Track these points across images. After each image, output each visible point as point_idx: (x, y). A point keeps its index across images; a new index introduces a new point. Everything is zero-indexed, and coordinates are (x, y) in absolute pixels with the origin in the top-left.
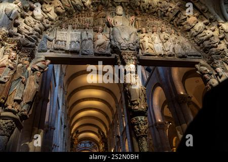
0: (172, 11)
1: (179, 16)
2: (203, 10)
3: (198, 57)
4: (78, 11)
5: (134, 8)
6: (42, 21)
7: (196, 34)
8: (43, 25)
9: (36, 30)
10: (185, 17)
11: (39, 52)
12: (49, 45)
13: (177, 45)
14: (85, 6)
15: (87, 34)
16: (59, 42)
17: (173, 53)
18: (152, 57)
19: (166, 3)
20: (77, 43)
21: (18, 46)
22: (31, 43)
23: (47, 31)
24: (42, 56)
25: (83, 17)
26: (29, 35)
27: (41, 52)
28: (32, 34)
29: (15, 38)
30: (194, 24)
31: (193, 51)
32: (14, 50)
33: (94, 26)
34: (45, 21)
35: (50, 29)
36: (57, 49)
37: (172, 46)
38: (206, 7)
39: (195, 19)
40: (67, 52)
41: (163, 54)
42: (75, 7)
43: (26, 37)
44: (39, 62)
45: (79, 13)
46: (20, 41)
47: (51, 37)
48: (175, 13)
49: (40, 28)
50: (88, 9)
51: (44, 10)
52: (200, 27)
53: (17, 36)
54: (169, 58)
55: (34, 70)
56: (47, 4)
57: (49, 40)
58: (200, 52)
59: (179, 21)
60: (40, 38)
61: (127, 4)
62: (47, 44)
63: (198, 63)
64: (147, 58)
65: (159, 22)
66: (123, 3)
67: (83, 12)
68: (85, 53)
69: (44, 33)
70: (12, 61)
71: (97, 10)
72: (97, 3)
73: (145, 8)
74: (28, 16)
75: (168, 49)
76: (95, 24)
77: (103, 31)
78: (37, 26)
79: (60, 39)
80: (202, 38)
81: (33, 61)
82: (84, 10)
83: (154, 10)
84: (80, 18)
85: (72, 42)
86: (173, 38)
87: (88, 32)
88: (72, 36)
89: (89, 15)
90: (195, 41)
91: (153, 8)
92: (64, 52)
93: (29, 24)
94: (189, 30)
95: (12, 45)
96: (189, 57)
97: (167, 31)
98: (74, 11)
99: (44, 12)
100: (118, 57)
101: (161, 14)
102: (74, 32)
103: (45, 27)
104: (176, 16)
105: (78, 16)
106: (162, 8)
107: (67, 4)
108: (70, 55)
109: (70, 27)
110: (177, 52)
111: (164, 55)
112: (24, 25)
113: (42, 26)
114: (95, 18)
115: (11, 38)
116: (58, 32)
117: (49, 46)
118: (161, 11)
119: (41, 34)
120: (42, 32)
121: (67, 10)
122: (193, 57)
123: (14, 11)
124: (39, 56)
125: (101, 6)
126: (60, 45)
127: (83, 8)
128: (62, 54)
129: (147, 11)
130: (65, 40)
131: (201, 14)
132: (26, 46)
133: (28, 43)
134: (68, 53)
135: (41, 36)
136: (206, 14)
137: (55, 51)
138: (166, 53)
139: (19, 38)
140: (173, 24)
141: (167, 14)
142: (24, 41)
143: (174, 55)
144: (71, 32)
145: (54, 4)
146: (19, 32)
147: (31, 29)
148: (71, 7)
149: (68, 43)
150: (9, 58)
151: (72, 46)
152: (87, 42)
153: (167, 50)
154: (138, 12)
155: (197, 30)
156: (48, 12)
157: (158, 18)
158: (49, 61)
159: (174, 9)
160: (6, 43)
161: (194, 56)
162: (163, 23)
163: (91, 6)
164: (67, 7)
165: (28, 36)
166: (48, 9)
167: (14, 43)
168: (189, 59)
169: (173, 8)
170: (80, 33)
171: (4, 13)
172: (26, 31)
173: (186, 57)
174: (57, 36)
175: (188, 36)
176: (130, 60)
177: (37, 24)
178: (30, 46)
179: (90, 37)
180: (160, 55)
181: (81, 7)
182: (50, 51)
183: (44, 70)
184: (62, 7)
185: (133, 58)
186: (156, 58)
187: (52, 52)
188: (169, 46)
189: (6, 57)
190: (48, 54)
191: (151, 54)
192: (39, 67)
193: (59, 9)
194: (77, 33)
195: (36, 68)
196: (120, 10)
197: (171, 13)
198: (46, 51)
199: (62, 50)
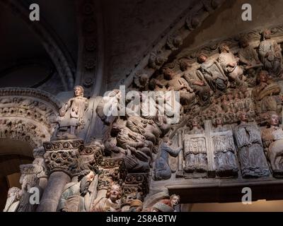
4: (218, 92)
6: (156, 119)
8: (159, 127)
9: (147, 138)
11: (156, 179)
12: (172, 164)
14: (231, 80)
15: (247, 132)
20: (229, 153)
21: (121, 171)
22: (141, 163)
24: (163, 188)
25: (232, 101)
26: (137, 147)
27: (160, 180)
28: (141, 146)
29: (114, 158)
32: (114, 179)
33: (257, 114)
35: (171, 133)
36: (190, 171)
40: (211, 174)
42: (212, 84)
43: (133, 152)
44: (158, 200)
45: (220, 95)
46: (123, 161)
47: (175, 148)
49: (154, 133)
50: (238, 84)
53: (118, 152)
56: (161, 87)
57: (171, 154)
60: (154, 151)
62: (170, 162)
67: (229, 90)
68: (252, 173)
69: (161, 141)
70: (114, 201)
71: (258, 83)
72: (255, 68)
76: (259, 110)
77: (280, 123)
78: (148, 131)
79: (194, 150)
81: (148, 199)
82: (230, 87)
84: (225, 102)
85: (217, 153)
87: (248, 129)
88: (215, 140)
89: (242, 95)
92: (204, 175)
93: (134, 128)
95: (112, 171)
98: (211, 92)
102: (218, 134)
103: (162, 130)
105: (219, 100)
107: (197, 81)
108: (217, 182)
109: (208, 123)
112: (128, 131)
113: (157, 129)
114: (256, 98)
115: (109, 158)
116: (187, 137)
117: (174, 167)
120: (157, 141)
121: (197, 93)
124: (156, 189)
125: (264, 73)
126: (194, 162)
127: (229, 84)
128: (201, 180)
130: (204, 150)
132: (134, 170)
133: (137, 165)
134: (214, 177)
135: (156, 147)
137: (186, 175)
139: (121, 156)
142: (130, 161)
144: (212, 134)
145: (173, 85)
146: (120, 144)
147: (139, 136)
148: (204, 85)
149: (211, 157)
150: (108, 197)
151: (220, 161)
152: (251, 150)
158: (176, 198)
160: (100, 168)
163: (244, 77)
164: (198, 87)
165: (136, 151)
167: (113, 166)
170: (230, 133)
171: (95, 114)
172: (132, 142)
174: (187, 144)
177: (148, 126)
178: (141, 170)
179: (255, 138)
181: (225, 82)
182: (177, 177)
184: (189, 88)
187: (181, 177)
189: (103, 193)
190: (175, 183)
193: (184, 93)
194: (224, 133)
198: (169, 177)
199: (201, 171)
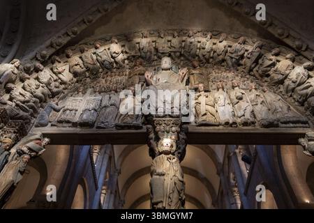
0: (249, 56)
1: (260, 61)
2: (300, 48)
3: (301, 125)
5: (190, 58)
6: (48, 84)
7: (293, 85)
8: (50, 90)
9: (35, 96)
10: (271, 62)
11: (36, 126)
13: (259, 106)
14: (116, 62)
15: (110, 98)
16: (68, 112)
17: (252, 119)
18: (211, 128)
19: (238, 45)
20: (92, 111)
22: (22, 113)
23: (55, 99)
24: (38, 132)
25: (113, 77)
26: (24, 102)
27: (38, 127)
28: (28, 102)
30: (288, 72)
31: (290, 114)
34: (53, 84)
35: (61, 95)
36: (61, 122)
37: (250, 109)
38: (303, 42)
39: (289, 62)
40: (75, 125)
41: (231, 122)
42: (102, 63)
43: (17, 105)
44: (31, 141)
45: (107, 73)
47: (59, 106)
48: (254, 58)
49: (43, 93)
51: (55, 70)
52: (298, 75)
53: (5, 104)
54: (245, 128)
55: (20, 153)
56: (60, 62)
57: (55, 110)
58: (306, 116)
59: (263, 68)
60: (42, 107)
61: (178, 54)
62: (51, 115)
63: (303, 135)
64: (203, 129)
65: (230, 75)
66: (172, 54)
67: (114, 70)
68: (102, 126)
71: (135, 66)
72: (134, 56)
73: (207, 56)
74: (29, 79)
75: (243, 113)
79: (70, 108)
80: (305, 91)
81: (24, 140)
83: (221, 58)
84: (109, 78)
85: (85, 111)
86: (253, 96)
87: (111, 96)
88: (88, 102)
89: (121, 74)
90: (294, 99)
91: (218, 55)
92: (70, 125)
93: (28, 89)
94: (281, 82)
96: (284, 125)
97: (244, 87)
98: (101, 70)
99: (54, 73)
100: (150, 130)
101: (231, 62)
102: (92, 98)
104: (256, 62)
105: (105, 76)
106: (232, 53)
107: (89, 61)
108: (78, 130)
109: (90, 90)
110: (259, 117)
111: (235, 123)
113: (47, 91)
114: (129, 76)
116: (70, 99)
117: (52, 119)
118: (232, 58)
119: (45, 102)
121: (88, 70)
122: (291, 125)
123: (6, 73)
124: (34, 133)
125: (140, 60)
126: (68, 116)
128: (68, 129)
129: (211, 60)
130: (77, 108)
131: (299, 54)
132: (15, 118)
133: (18, 114)
134: (76, 127)
135: (44, 104)
136: (306, 54)
137: (58, 124)
138: (239, 120)
139: (7, 107)
140: (254, 76)
141: (242, 62)
142: (12, 111)
143: (253, 123)
144: (88, 98)
145: (70, 62)
146: (10, 99)
149: (79, 113)
151: (84, 116)
152: (108, 110)
153: (240, 115)
154: (196, 64)
155: (294, 79)
156: (60, 73)
157: (228, 69)
158: (47, 140)
159: (251, 53)
161: (293, 122)
162: (237, 76)
164: (89, 66)
165: (21, 105)
166: (60, 69)
168: (283, 129)
169: (250, 51)
170: (100, 98)
172: (21, 98)
173: (277, 126)
174: (67, 104)
175: (281, 92)
176: (168, 132)
177: (41, 88)
178: (21, 118)
179: (113, 102)
180: (227, 123)
182: (52, 125)
183: (37, 153)
184: (81, 64)
185: (174, 129)
186: (221, 129)
187: (55, 125)
188: (245, 108)
190: (49, 129)
191: (211, 123)
192: (30, 149)
193: (78, 69)
194: (97, 98)
195: (25, 149)
196: (166, 62)
197: (249, 58)
198: (46, 125)
199: (68, 122)
